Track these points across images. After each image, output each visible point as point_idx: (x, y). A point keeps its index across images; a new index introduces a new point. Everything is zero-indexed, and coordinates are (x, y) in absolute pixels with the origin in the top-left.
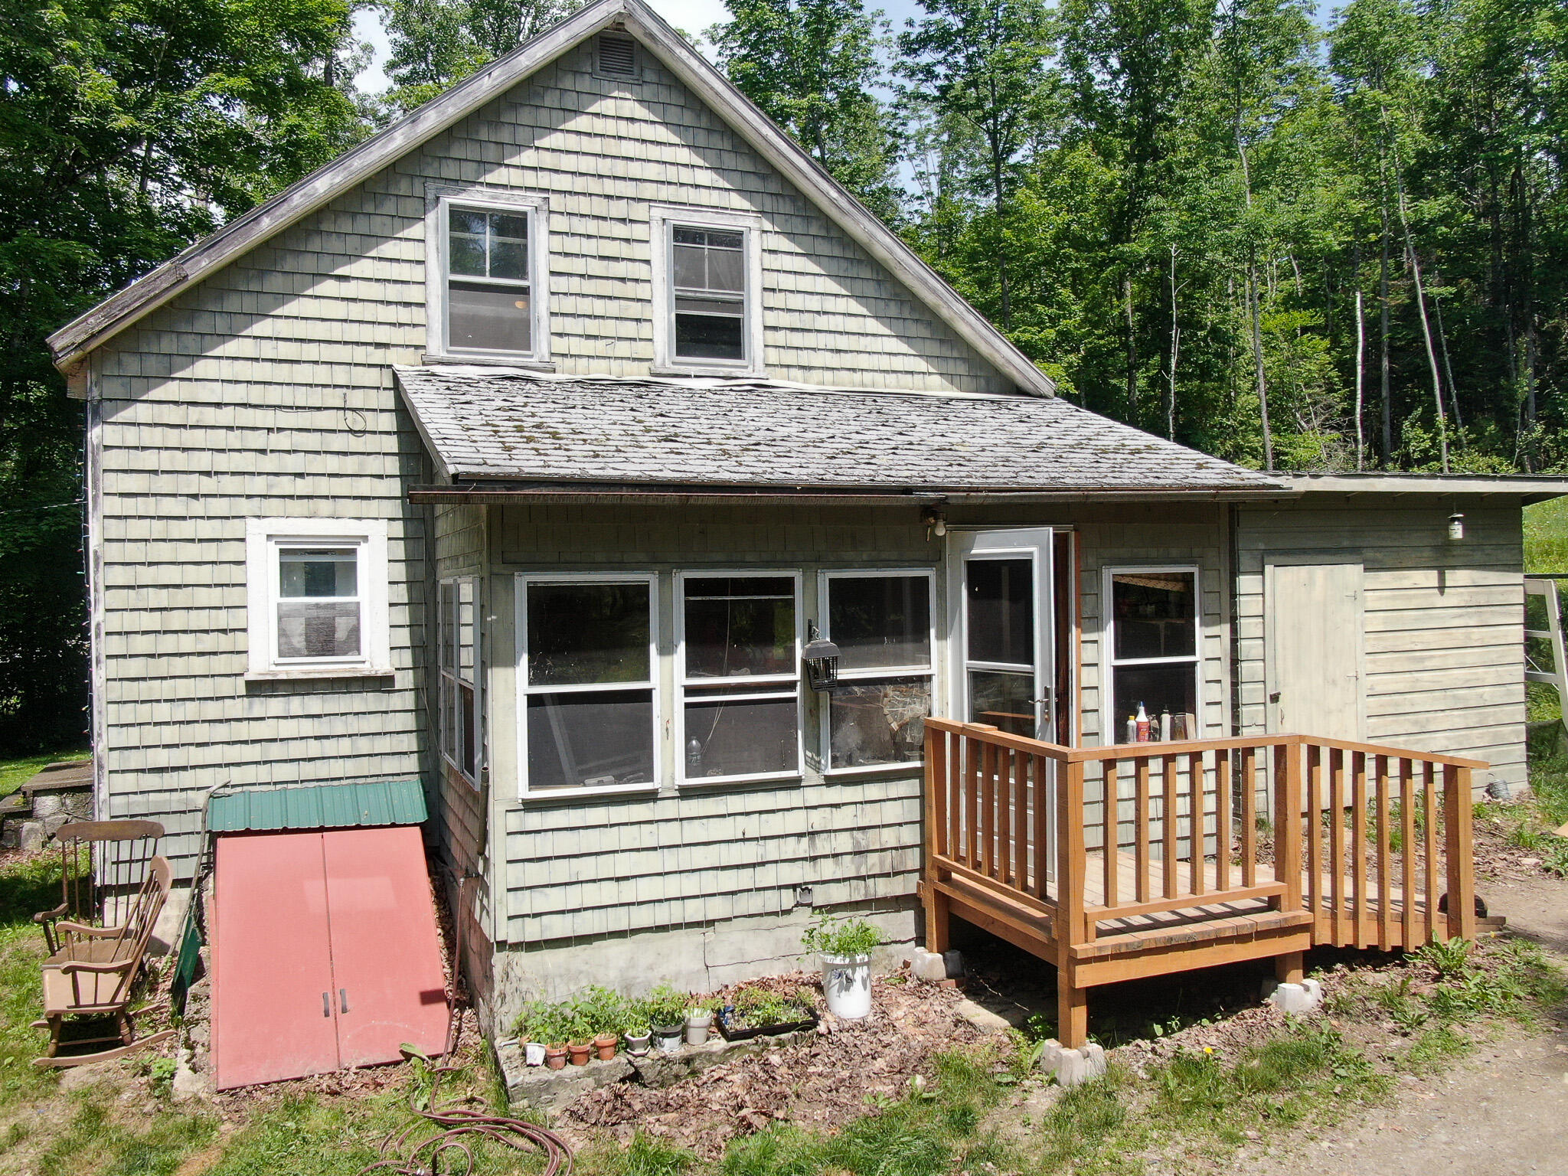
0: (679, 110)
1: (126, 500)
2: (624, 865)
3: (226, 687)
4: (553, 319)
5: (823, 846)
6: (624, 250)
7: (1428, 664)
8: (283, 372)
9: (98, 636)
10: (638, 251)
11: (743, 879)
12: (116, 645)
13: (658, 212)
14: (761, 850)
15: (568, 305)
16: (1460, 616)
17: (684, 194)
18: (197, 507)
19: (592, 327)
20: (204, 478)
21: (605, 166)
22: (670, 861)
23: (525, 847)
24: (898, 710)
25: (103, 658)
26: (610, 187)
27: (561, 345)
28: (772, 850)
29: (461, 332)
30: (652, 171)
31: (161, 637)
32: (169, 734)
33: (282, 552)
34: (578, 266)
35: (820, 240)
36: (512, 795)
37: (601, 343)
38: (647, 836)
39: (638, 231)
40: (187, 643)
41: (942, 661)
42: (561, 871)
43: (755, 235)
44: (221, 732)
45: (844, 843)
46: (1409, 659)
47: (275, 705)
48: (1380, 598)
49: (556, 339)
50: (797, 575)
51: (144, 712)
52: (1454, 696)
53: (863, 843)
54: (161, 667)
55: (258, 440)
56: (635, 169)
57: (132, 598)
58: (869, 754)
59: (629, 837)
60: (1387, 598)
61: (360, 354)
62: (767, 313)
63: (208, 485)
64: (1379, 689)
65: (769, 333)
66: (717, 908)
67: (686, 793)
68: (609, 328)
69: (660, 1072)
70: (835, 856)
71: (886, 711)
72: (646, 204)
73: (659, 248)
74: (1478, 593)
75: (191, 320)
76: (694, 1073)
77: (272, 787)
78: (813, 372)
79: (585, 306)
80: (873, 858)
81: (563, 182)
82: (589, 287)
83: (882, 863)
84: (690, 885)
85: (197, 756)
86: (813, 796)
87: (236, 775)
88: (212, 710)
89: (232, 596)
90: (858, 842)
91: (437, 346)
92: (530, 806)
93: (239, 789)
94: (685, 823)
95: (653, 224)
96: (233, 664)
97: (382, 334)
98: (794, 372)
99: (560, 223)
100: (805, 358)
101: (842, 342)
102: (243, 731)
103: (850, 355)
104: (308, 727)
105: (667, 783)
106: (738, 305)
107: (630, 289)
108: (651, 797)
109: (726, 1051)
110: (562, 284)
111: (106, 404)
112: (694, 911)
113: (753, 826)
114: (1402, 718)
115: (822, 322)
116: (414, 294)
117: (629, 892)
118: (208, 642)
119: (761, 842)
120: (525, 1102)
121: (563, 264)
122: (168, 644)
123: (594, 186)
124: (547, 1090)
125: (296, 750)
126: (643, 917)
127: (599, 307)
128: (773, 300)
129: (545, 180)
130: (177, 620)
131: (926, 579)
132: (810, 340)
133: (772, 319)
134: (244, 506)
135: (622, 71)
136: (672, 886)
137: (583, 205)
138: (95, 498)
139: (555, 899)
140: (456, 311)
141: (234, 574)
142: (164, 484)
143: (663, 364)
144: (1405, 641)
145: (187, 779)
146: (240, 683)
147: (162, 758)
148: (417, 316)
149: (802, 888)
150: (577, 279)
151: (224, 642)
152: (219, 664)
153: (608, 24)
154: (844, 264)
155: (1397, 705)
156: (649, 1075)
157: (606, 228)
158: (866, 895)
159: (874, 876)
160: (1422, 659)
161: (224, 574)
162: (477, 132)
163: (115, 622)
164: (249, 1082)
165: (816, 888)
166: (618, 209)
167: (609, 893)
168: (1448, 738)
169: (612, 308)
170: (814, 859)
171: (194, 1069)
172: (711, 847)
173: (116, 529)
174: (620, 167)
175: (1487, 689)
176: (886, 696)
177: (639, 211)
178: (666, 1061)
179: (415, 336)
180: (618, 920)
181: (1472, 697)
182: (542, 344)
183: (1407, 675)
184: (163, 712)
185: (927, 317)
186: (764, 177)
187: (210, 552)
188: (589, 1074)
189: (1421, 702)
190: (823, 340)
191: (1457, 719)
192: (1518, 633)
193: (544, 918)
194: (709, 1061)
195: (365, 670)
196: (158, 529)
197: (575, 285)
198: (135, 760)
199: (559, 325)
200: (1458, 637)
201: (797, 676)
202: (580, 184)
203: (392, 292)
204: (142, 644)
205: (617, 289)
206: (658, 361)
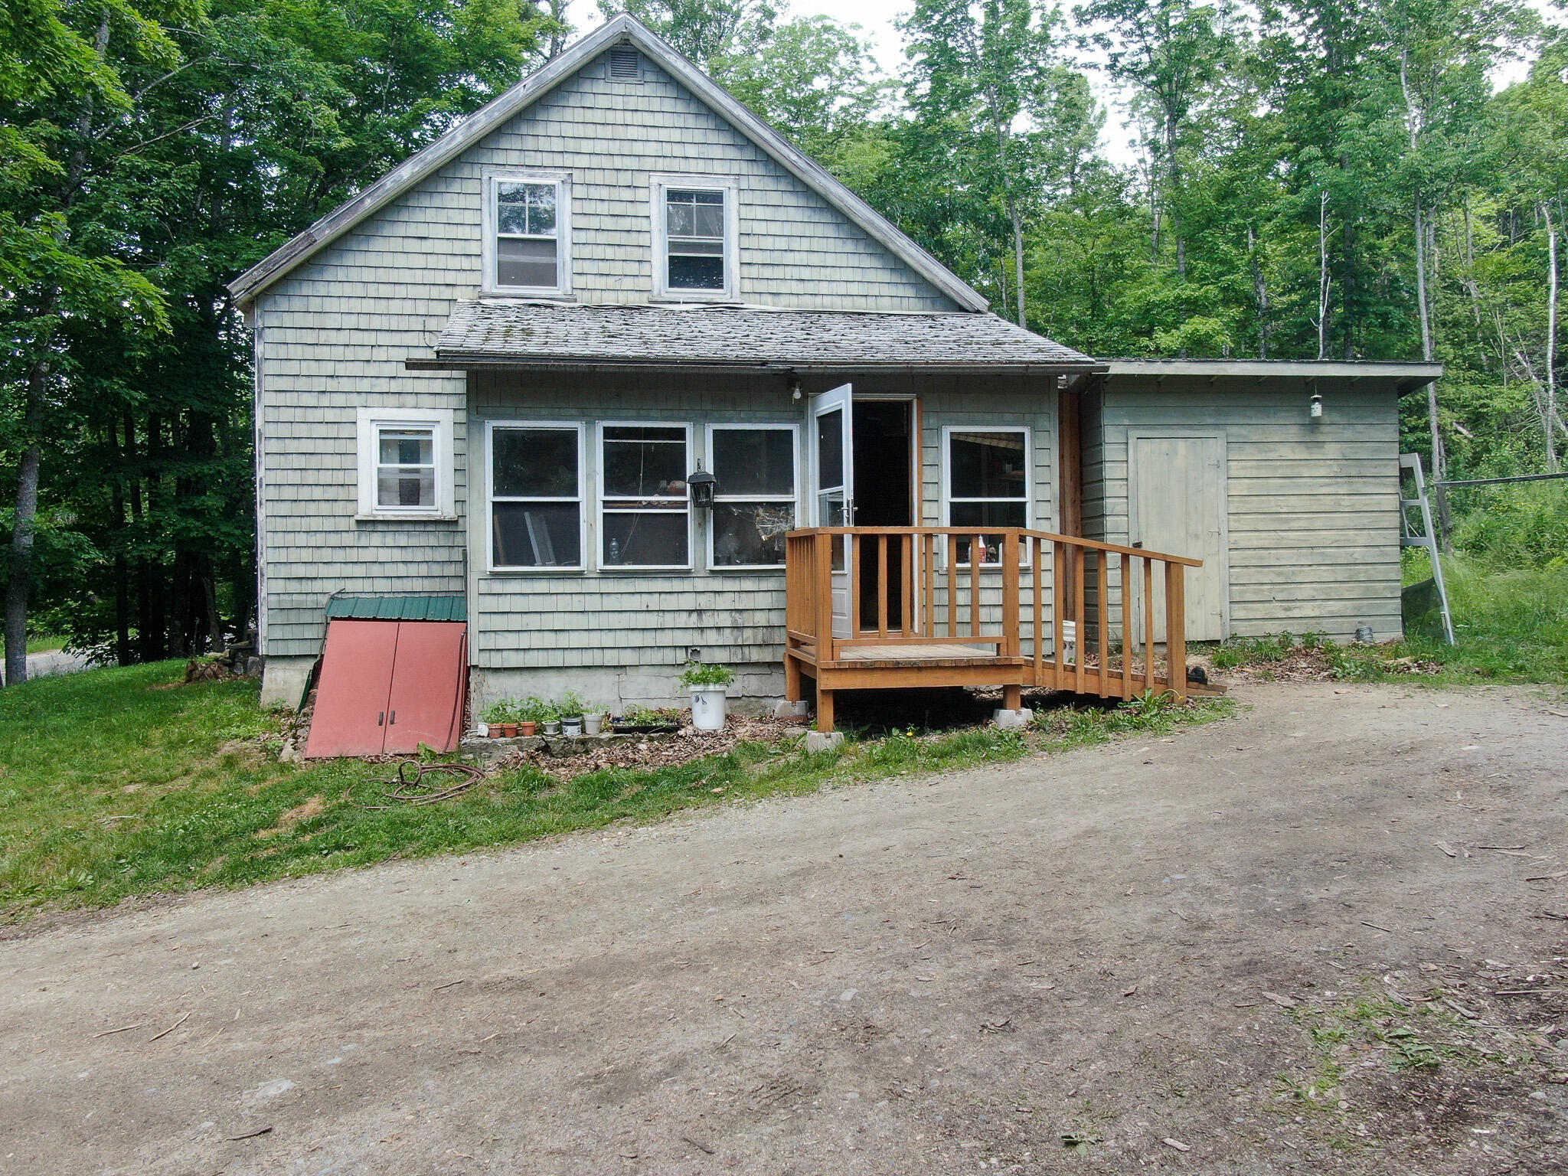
0: (673, 101)
1: (279, 394)
2: (558, 622)
3: (343, 524)
4: (575, 262)
5: (708, 620)
6: (630, 209)
7: (1295, 525)
8: (381, 306)
9: (261, 486)
10: (641, 210)
11: (648, 639)
12: (272, 493)
13: (655, 179)
14: (660, 620)
15: (586, 252)
16: (1328, 485)
17: (676, 165)
18: (325, 400)
19: (604, 268)
20: (329, 379)
21: (614, 147)
22: (594, 622)
23: (490, 604)
24: (767, 528)
25: (264, 501)
26: (618, 162)
27: (580, 282)
28: (669, 620)
29: (506, 274)
30: (652, 149)
31: (300, 488)
32: (306, 556)
33: (381, 431)
34: (594, 223)
35: (788, 194)
36: (483, 569)
37: (611, 280)
38: (577, 603)
39: (641, 195)
40: (318, 493)
41: (804, 492)
42: (516, 622)
43: (734, 192)
44: (340, 556)
45: (725, 620)
46: (1275, 519)
47: (376, 539)
48: (1245, 468)
49: (576, 277)
50: (688, 427)
51: (290, 539)
52: (1322, 553)
53: (740, 621)
54: (300, 508)
55: (364, 353)
56: (638, 148)
57: (284, 462)
58: (744, 557)
59: (564, 603)
60: (1252, 467)
61: (435, 292)
62: (743, 252)
63: (332, 385)
64: (1242, 544)
65: (745, 267)
66: (628, 658)
67: (605, 575)
68: (617, 268)
69: (563, 747)
70: (718, 628)
71: (758, 526)
72: (647, 174)
73: (657, 207)
74: (1349, 466)
75: (321, 272)
76: (587, 752)
77: (373, 596)
78: (782, 297)
79: (599, 252)
80: (748, 633)
81: (582, 161)
82: (602, 238)
83: (755, 637)
84: (608, 640)
85: (324, 570)
86: (700, 585)
87: (350, 586)
88: (334, 540)
89: (347, 462)
90: (736, 620)
91: (490, 284)
92: (495, 576)
93: (351, 596)
94: (604, 596)
95: (653, 188)
96: (349, 509)
97: (450, 278)
98: (765, 298)
99: (579, 191)
100: (774, 287)
101: (806, 273)
102: (353, 555)
103: (811, 283)
104: (397, 555)
105: (591, 568)
106: (719, 248)
107: (633, 239)
108: (579, 575)
109: (610, 739)
110: (582, 237)
111: (267, 330)
112: (611, 658)
113: (654, 602)
114: (1267, 569)
115: (789, 258)
116: (473, 248)
117: (563, 640)
118: (331, 493)
119: (661, 614)
120: (471, 756)
121: (581, 222)
122: (305, 493)
123: (606, 162)
124: (485, 750)
125: (390, 570)
126: (573, 659)
127: (610, 253)
128: (746, 242)
129: (569, 160)
130: (311, 477)
131: (790, 432)
132: (778, 272)
133: (747, 257)
134: (355, 400)
135: (629, 75)
136: (595, 640)
137: (598, 177)
138: (259, 393)
139: (511, 641)
140: (501, 259)
141: (349, 447)
142: (302, 384)
143: (660, 294)
144: (1272, 504)
145: (317, 586)
146: (352, 521)
147: (301, 571)
148: (475, 263)
149: (693, 650)
150: (593, 232)
151: (342, 493)
152: (339, 508)
153: (617, 40)
154: (808, 212)
155: (1261, 558)
156: (556, 749)
157: (615, 194)
158: (742, 659)
159: (749, 645)
160: (1288, 521)
161: (341, 447)
162: (519, 128)
163: (271, 477)
164: (324, 756)
165: (704, 651)
166: (625, 179)
167: (549, 640)
168: (1315, 589)
169: (620, 253)
170: (702, 629)
171: (295, 749)
172: (624, 614)
173: (272, 414)
174: (626, 148)
175: (1358, 549)
176: (758, 515)
177: (641, 180)
178: (568, 741)
179: (474, 278)
180: (557, 659)
181: (1342, 555)
182: (565, 282)
183: (1273, 534)
184: (302, 540)
185: (879, 251)
186: (741, 147)
187: (332, 431)
188: (515, 743)
189: (1286, 558)
190: (789, 272)
191: (1326, 574)
192: (1391, 502)
193: (504, 653)
194: (599, 744)
195: (437, 515)
196: (299, 415)
197: (591, 237)
198: (284, 571)
199: (579, 266)
200: (1328, 503)
201: (687, 498)
202: (595, 162)
203: (458, 248)
204: (289, 493)
205: (623, 238)
206: (656, 292)
